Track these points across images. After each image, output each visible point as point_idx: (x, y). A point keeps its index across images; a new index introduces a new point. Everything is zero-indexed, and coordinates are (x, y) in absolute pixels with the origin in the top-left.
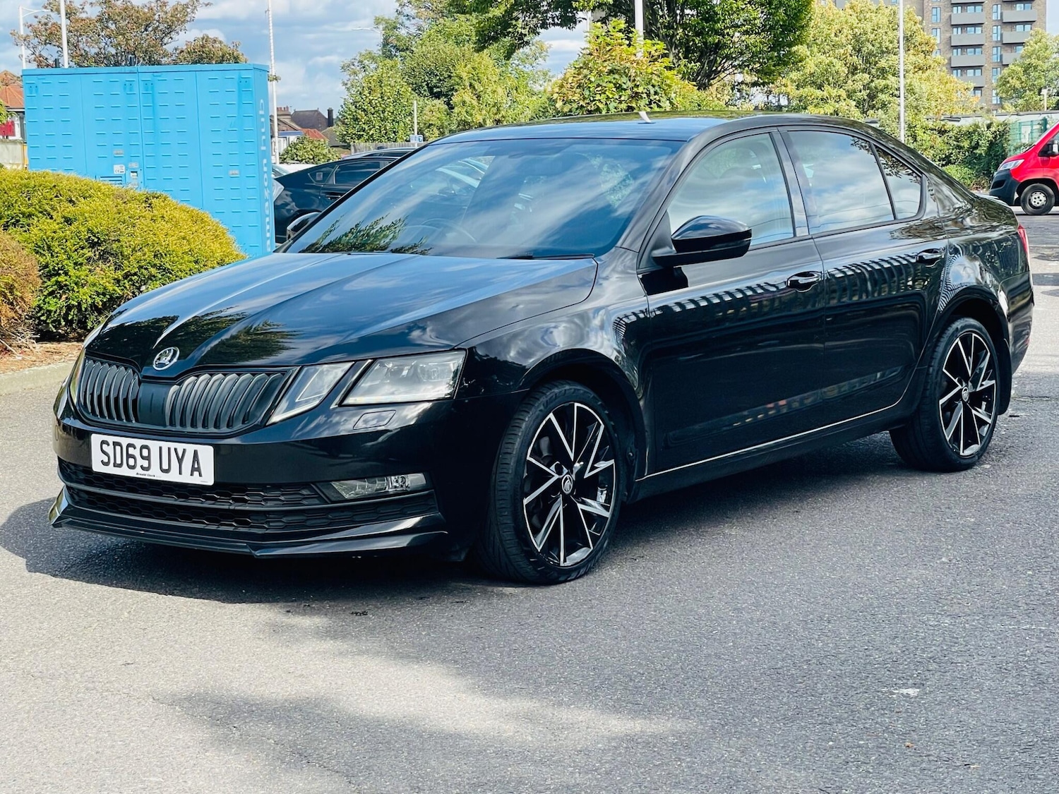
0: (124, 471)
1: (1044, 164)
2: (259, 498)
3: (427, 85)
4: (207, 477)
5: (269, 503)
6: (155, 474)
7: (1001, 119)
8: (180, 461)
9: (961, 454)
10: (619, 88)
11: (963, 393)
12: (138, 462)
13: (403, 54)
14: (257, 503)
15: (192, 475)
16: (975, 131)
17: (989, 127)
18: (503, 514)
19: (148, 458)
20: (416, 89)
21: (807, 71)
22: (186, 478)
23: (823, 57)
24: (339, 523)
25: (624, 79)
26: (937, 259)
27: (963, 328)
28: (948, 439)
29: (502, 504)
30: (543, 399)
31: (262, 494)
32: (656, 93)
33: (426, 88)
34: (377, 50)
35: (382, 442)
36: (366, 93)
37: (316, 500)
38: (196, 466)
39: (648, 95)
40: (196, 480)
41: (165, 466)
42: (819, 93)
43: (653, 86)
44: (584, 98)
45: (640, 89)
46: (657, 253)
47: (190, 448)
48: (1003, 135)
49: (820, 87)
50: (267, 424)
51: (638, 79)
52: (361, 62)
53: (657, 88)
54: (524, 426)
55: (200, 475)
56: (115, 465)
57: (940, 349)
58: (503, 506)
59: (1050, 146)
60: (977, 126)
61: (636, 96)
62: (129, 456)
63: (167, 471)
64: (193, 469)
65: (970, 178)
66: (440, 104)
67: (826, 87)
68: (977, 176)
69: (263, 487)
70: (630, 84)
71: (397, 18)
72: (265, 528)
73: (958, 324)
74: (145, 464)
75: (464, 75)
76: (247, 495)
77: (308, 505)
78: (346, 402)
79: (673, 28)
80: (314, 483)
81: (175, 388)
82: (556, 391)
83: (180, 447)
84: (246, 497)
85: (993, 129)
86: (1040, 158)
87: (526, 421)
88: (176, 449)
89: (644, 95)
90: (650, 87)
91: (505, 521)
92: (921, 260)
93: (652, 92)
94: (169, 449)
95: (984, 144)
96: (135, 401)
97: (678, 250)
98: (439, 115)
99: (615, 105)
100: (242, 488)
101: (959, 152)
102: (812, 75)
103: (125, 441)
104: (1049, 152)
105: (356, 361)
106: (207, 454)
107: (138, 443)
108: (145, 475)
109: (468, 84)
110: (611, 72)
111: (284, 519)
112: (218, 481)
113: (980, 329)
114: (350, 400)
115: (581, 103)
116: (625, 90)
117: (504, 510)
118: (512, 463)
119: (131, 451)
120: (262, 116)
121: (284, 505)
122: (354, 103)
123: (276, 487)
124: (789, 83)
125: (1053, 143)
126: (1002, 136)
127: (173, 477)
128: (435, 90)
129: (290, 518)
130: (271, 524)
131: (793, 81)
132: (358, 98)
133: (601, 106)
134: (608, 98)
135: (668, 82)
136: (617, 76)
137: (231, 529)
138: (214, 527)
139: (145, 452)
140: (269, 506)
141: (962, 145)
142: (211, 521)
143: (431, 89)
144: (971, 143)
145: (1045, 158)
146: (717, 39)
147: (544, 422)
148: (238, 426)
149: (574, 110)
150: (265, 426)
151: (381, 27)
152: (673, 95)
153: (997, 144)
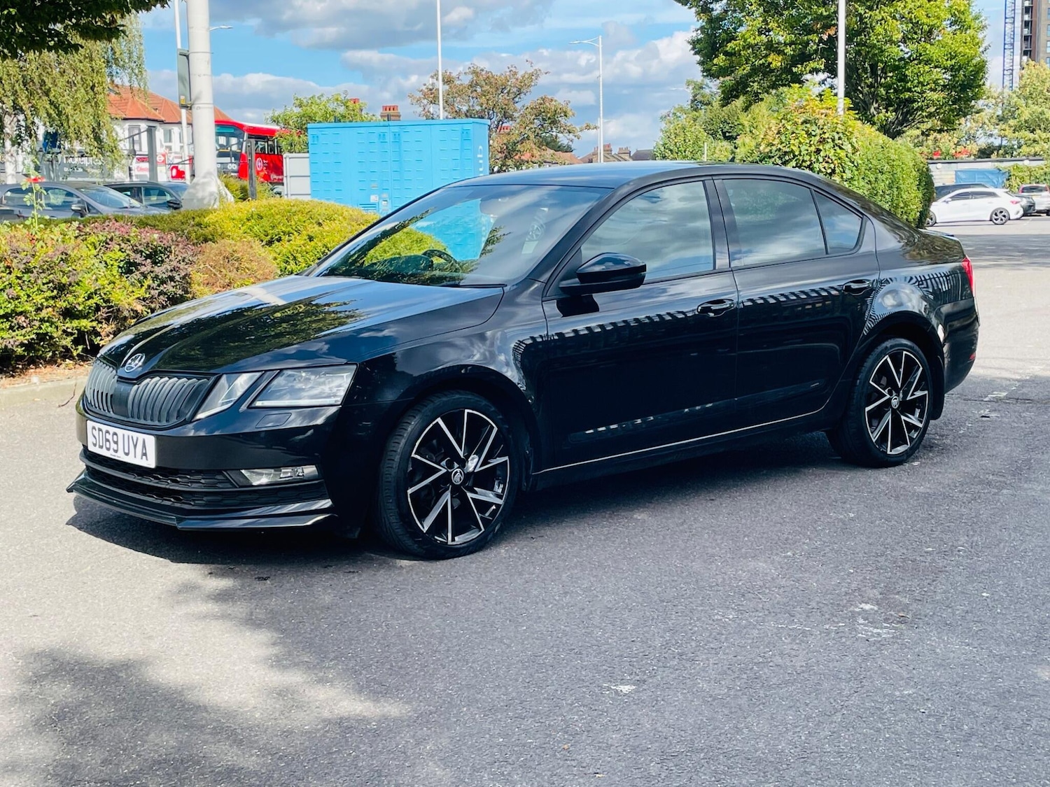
0: (104, 452)
2: (186, 480)
3: (722, 130)
4: (151, 462)
5: (194, 485)
6: (121, 457)
8: (135, 446)
9: (889, 452)
10: (809, 135)
11: (893, 401)
12: (111, 445)
13: (706, 107)
14: (185, 484)
15: (141, 458)
19: (116, 443)
20: (713, 134)
21: (1022, 119)
22: (138, 461)
23: (1036, 107)
24: (246, 504)
25: (814, 128)
26: (865, 288)
27: (892, 347)
28: (874, 441)
29: (387, 493)
30: (431, 406)
31: (189, 477)
32: (840, 138)
33: (720, 133)
34: (687, 105)
35: (308, 436)
36: (673, 136)
37: (227, 484)
38: (144, 451)
39: (833, 140)
40: (144, 463)
41: (126, 450)
42: (1031, 136)
43: (838, 133)
44: (782, 143)
45: (826, 136)
46: (564, 284)
47: (141, 436)
49: (1033, 131)
50: (194, 420)
51: (825, 127)
52: (674, 114)
53: (841, 135)
54: (409, 429)
55: (147, 459)
56: (100, 447)
57: (868, 364)
58: (389, 495)
61: (822, 141)
62: (107, 440)
63: (127, 454)
64: (142, 454)
66: (726, 144)
67: (1038, 131)
69: (190, 472)
70: (818, 132)
71: (703, 81)
72: (192, 505)
73: (888, 344)
74: (115, 446)
75: (746, 123)
76: (179, 477)
77: (222, 488)
78: (253, 405)
79: (874, 87)
80: (225, 471)
81: (136, 386)
82: (445, 399)
83: (135, 436)
84: (178, 479)
87: (412, 425)
88: (132, 437)
89: (830, 140)
90: (835, 134)
92: (848, 288)
93: (837, 137)
94: (129, 437)
96: (112, 396)
97: (581, 281)
98: (726, 154)
99: (807, 148)
100: (175, 471)
102: (1026, 122)
103: (105, 428)
105: (266, 371)
106: (151, 441)
107: (112, 430)
108: (115, 456)
109: (748, 130)
110: (805, 122)
111: (205, 499)
112: (159, 464)
113: (910, 347)
114: (258, 404)
115: (779, 146)
116: (815, 136)
118: (397, 458)
119: (108, 436)
120: (481, 159)
121: (204, 487)
122: (664, 145)
123: (199, 472)
124: (1007, 128)
127: (131, 459)
128: (727, 134)
129: (209, 498)
130: (196, 502)
131: (1010, 127)
132: (667, 141)
133: (794, 148)
134: (800, 143)
135: (851, 129)
136: (808, 125)
138: (159, 501)
139: (115, 438)
140: (195, 488)
142: (158, 496)
143: (724, 134)
146: (907, 95)
147: (431, 425)
148: (174, 421)
149: (773, 151)
150: (191, 422)
151: (691, 87)
152: (854, 140)
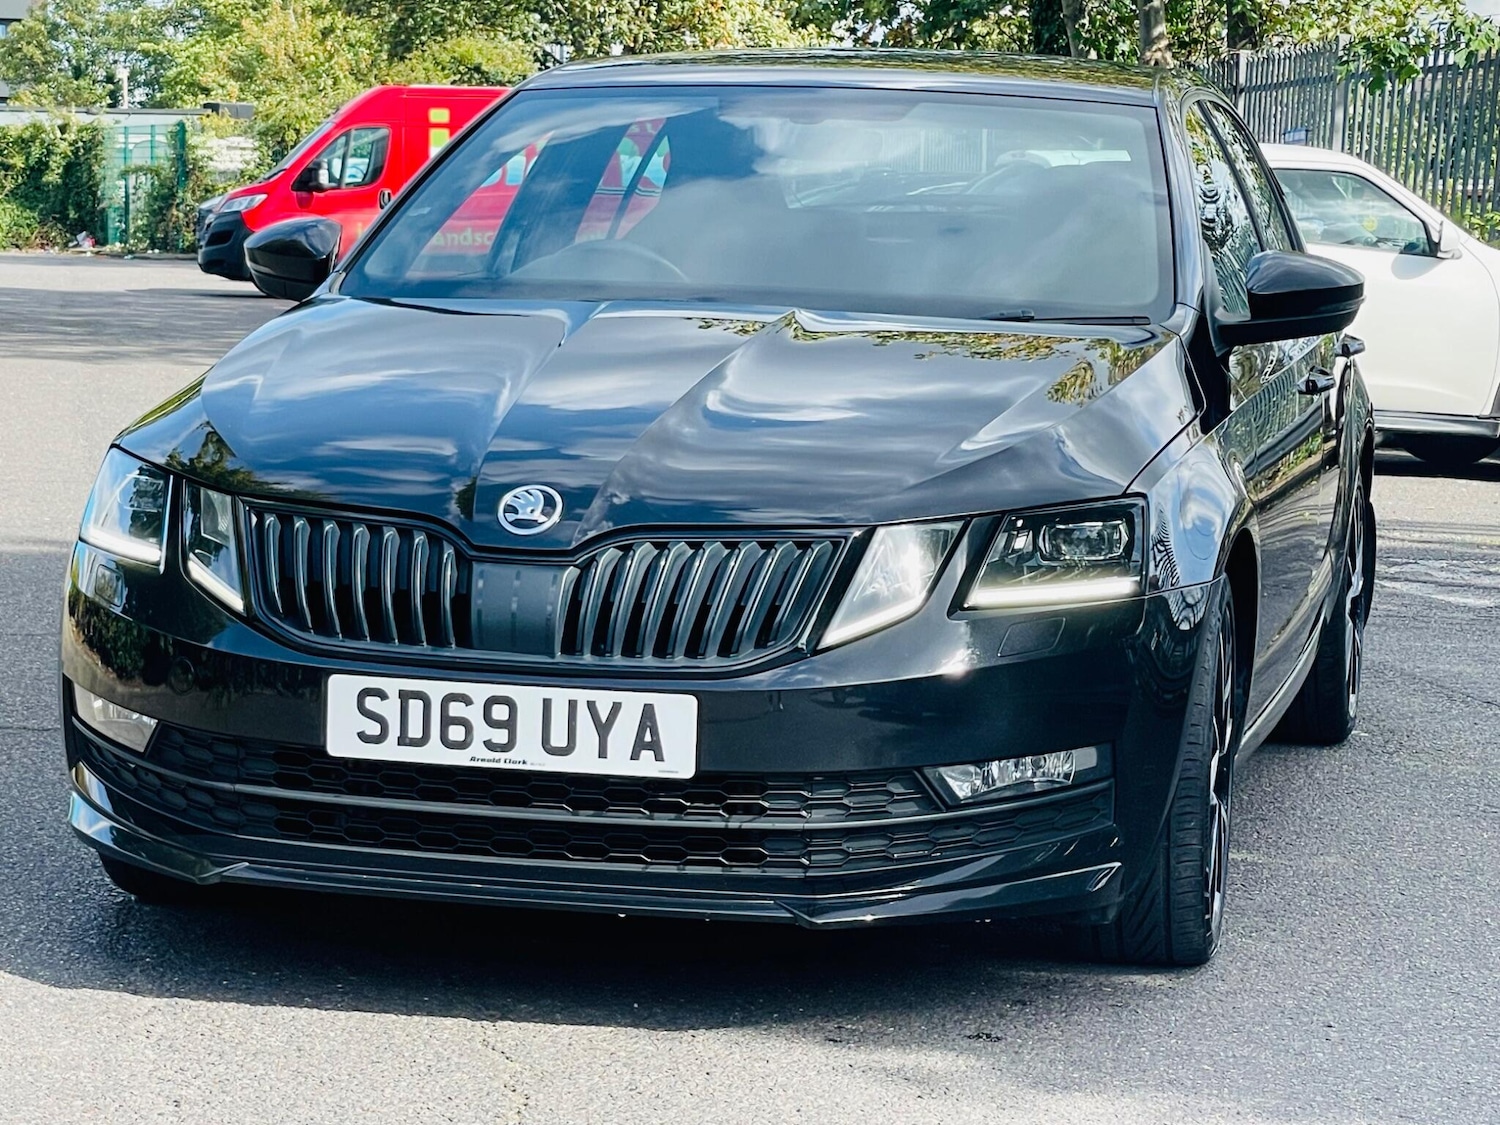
0: (434, 754)
1: (305, 206)
2: (794, 803)
4: (679, 761)
5: (817, 814)
6: (529, 756)
7: (85, 119)
8: (603, 728)
12: (475, 733)
14: (790, 814)
15: (635, 756)
16: (33, 139)
17: (63, 129)
18: (1187, 826)
19: (510, 725)
22: (619, 764)
24: (951, 851)
29: (1184, 806)
31: (805, 793)
37: (912, 803)
38: (648, 738)
40: (646, 767)
41: (559, 739)
47: (633, 702)
48: (90, 149)
50: (819, 648)
55: (659, 757)
56: (403, 740)
58: (1188, 809)
59: (312, 172)
60: (38, 129)
62: (447, 721)
63: (564, 752)
64: (639, 746)
65: (29, 226)
68: (42, 223)
69: (807, 780)
72: (802, 866)
74: (500, 736)
76: (766, 798)
77: (898, 815)
83: (604, 699)
84: (763, 802)
85: (72, 137)
86: (295, 193)
88: (591, 705)
91: (1187, 841)
94: (572, 705)
95: (56, 163)
100: (756, 783)
101: (6, 175)
103: (436, 690)
104: (311, 184)
106: (678, 711)
107: (480, 692)
108: (499, 761)
111: (846, 847)
112: (703, 768)
117: (1188, 817)
119: (457, 708)
121: (850, 817)
123: (837, 778)
125: (319, 166)
126: (88, 150)
127: (584, 761)
130: (813, 858)
137: (717, 870)
138: (673, 870)
139: (500, 712)
140: (818, 820)
141: (11, 161)
142: (657, 855)
144: (27, 159)
145: (304, 194)
148: (749, 653)
150: (816, 652)
153: (80, 165)
